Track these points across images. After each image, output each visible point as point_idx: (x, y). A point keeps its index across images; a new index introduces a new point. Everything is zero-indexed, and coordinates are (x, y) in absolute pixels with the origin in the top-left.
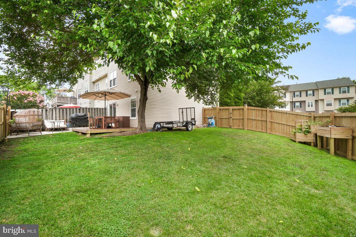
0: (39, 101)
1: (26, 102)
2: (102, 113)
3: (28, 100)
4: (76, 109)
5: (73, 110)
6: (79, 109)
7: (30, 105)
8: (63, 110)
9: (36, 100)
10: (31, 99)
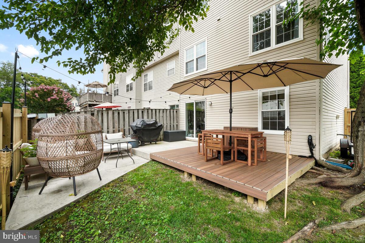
0: (65, 99)
1: (49, 100)
2: (172, 118)
3: (52, 98)
4: (138, 112)
5: (133, 112)
6: (142, 112)
7: (55, 104)
8: (119, 113)
9: (62, 97)
10: (55, 97)
